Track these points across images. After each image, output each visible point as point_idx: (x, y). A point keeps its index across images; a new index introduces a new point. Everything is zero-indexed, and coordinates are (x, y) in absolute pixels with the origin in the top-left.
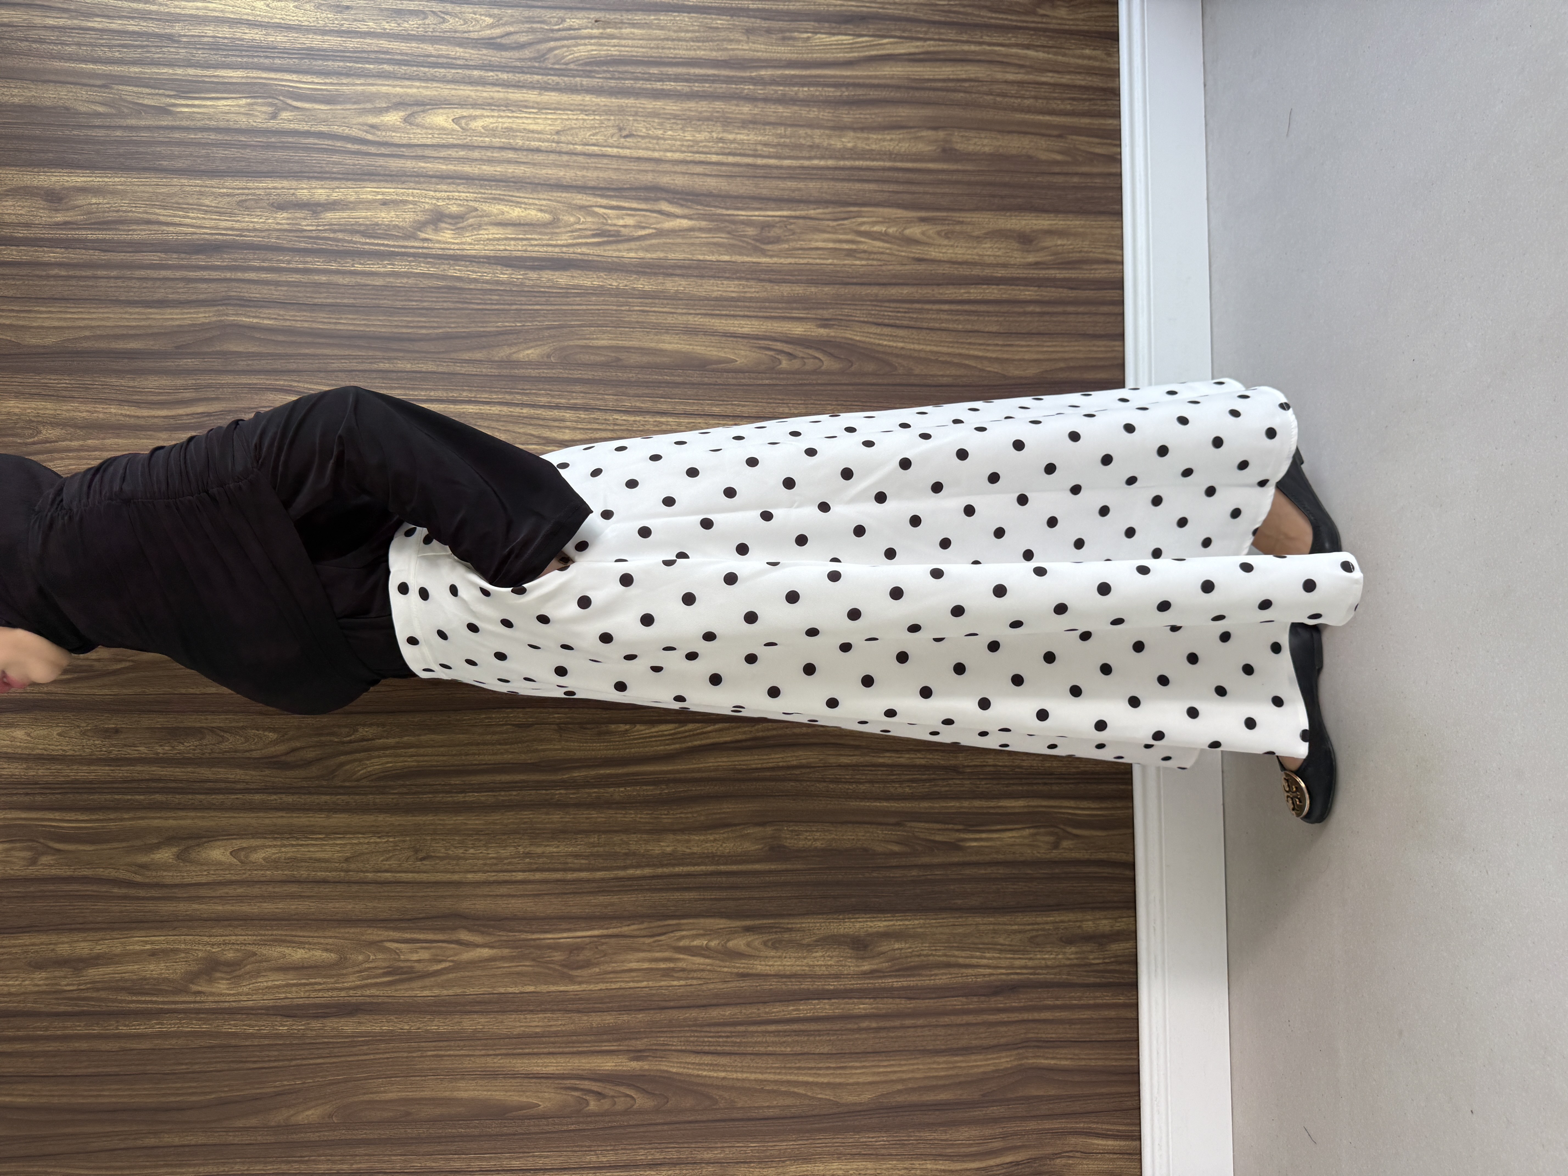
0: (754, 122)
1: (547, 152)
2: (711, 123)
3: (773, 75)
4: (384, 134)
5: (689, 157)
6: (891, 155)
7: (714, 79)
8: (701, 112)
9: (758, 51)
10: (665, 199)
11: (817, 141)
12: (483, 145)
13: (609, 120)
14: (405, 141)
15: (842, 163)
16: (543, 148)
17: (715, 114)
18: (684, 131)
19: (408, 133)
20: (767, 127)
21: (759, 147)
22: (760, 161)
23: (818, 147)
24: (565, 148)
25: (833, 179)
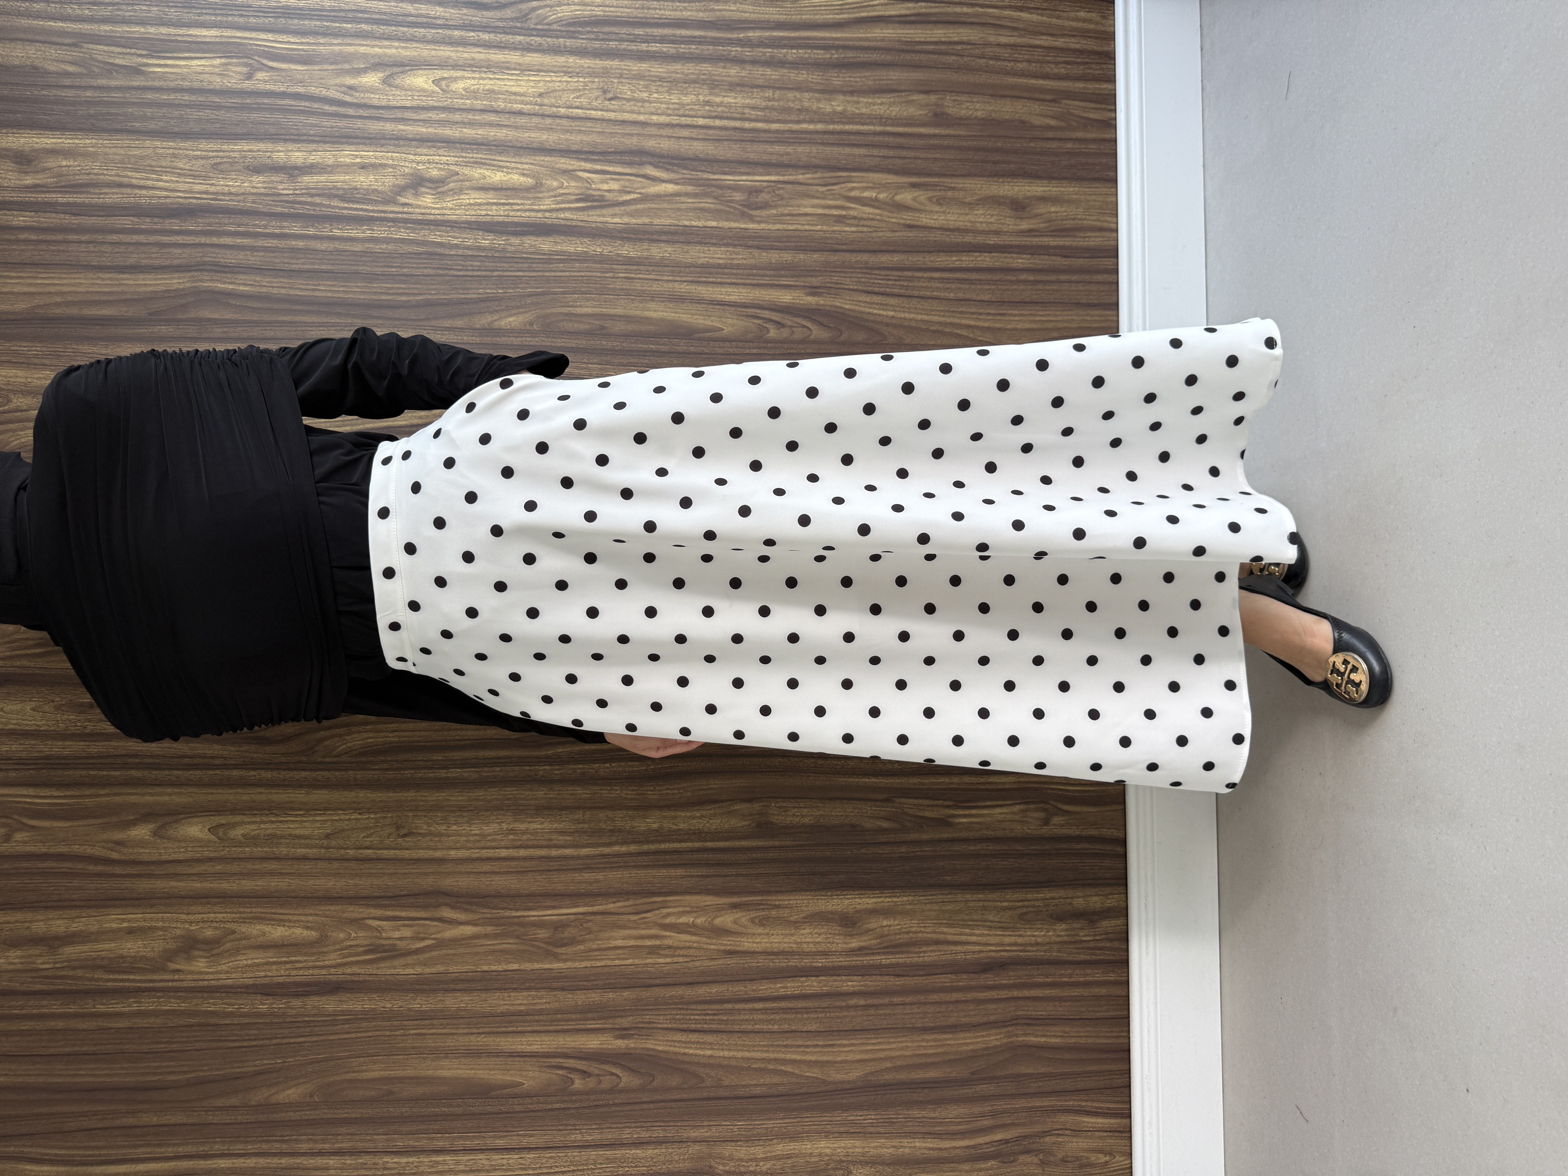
0: (742, 85)
1: (529, 114)
2: (697, 85)
3: (761, 37)
4: (362, 95)
5: (675, 120)
6: (881, 120)
7: (701, 41)
8: (687, 75)
9: (745, 12)
10: (651, 164)
11: (806, 104)
12: (464, 107)
13: (593, 82)
14: (383, 104)
15: (831, 127)
16: (525, 111)
17: (702, 77)
18: (670, 94)
19: (387, 95)
20: (755, 90)
21: (747, 111)
22: (747, 125)
23: (807, 110)
24: (548, 110)
25: (822, 144)
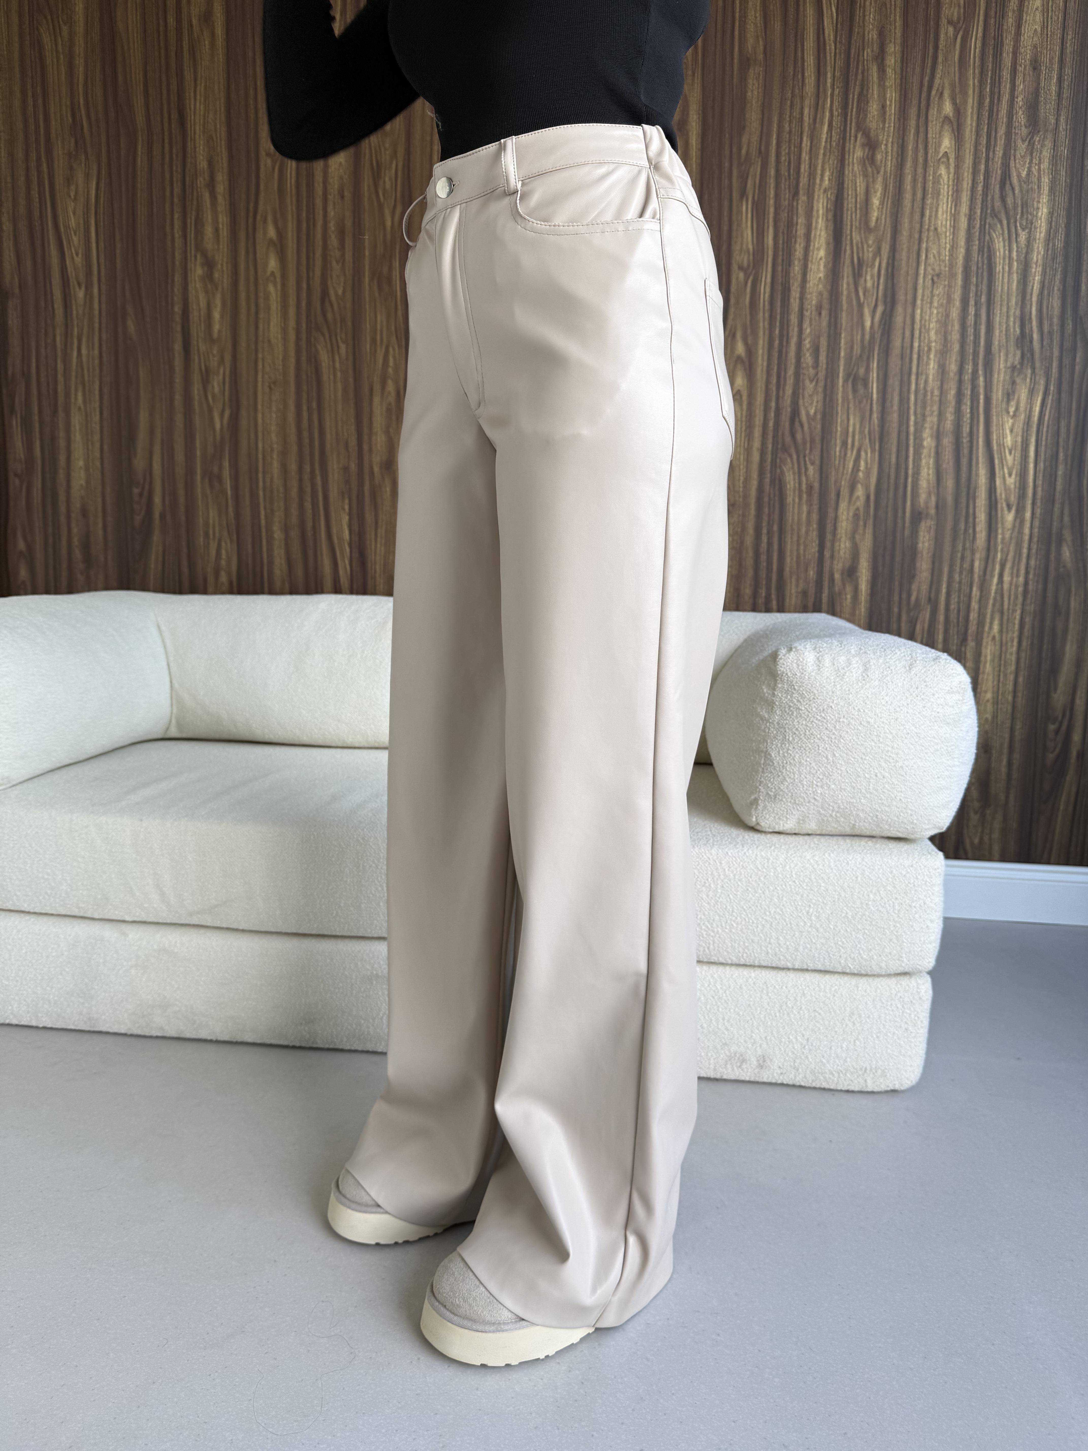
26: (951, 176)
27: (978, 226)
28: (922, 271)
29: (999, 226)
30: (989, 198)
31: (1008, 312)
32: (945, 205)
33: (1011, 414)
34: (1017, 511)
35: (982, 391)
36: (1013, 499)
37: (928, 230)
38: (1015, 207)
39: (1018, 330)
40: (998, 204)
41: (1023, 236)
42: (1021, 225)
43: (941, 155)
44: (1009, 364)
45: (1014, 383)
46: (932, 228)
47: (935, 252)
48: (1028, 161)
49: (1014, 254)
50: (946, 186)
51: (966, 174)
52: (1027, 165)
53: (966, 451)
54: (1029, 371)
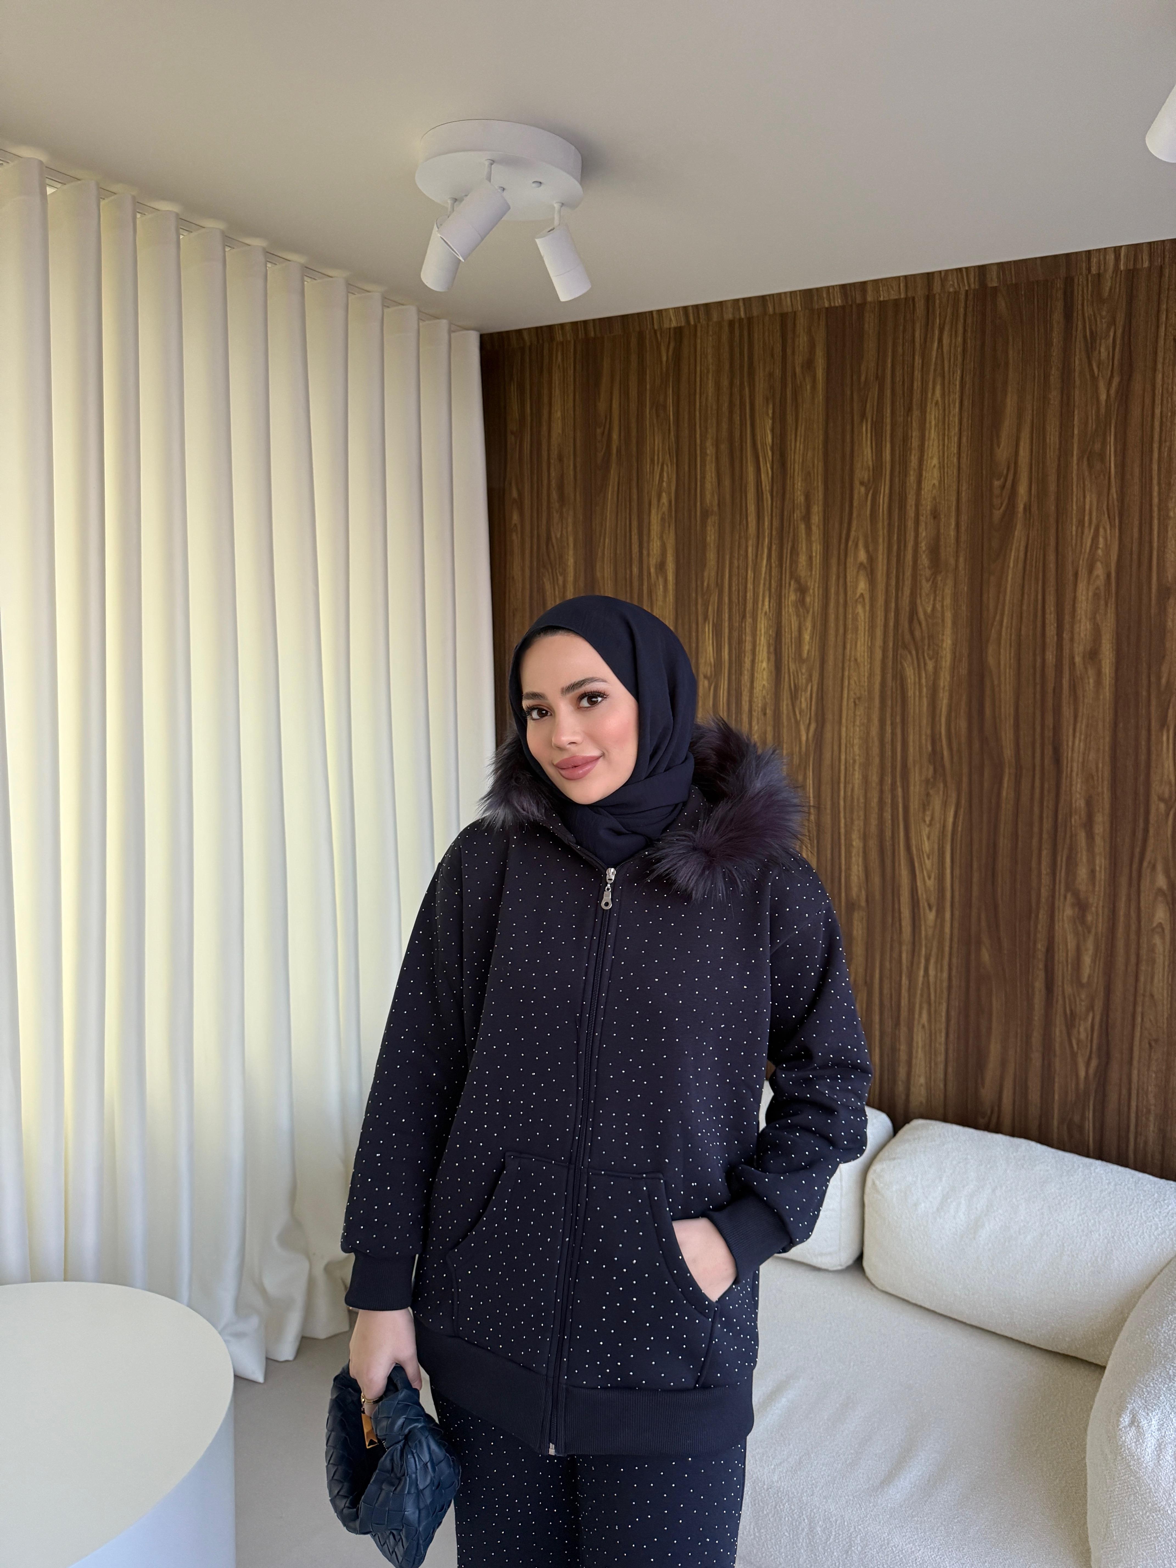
26: (867, 614)
27: (891, 656)
28: (845, 695)
29: (909, 656)
30: (900, 631)
31: (920, 731)
32: (862, 640)
33: (928, 822)
34: (938, 912)
35: (900, 800)
36: (933, 900)
37: (850, 660)
38: (923, 639)
39: (930, 748)
40: (907, 637)
41: (930, 665)
42: (928, 655)
43: (858, 595)
44: (923, 778)
45: (928, 794)
46: (853, 659)
47: (856, 678)
48: (932, 599)
49: (924, 681)
50: (863, 623)
51: (879, 613)
52: (932, 602)
53: (889, 853)
54: (942, 785)
